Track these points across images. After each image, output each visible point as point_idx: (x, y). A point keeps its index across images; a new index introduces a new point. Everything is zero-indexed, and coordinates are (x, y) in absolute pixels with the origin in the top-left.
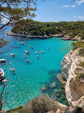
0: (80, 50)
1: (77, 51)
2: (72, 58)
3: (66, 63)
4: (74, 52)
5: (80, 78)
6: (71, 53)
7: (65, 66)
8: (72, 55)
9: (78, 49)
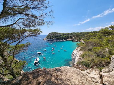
0: (81, 48)
1: (79, 48)
2: (77, 52)
3: (74, 55)
4: (78, 49)
5: (78, 64)
6: (76, 49)
7: (74, 57)
8: (77, 50)
9: (80, 47)
